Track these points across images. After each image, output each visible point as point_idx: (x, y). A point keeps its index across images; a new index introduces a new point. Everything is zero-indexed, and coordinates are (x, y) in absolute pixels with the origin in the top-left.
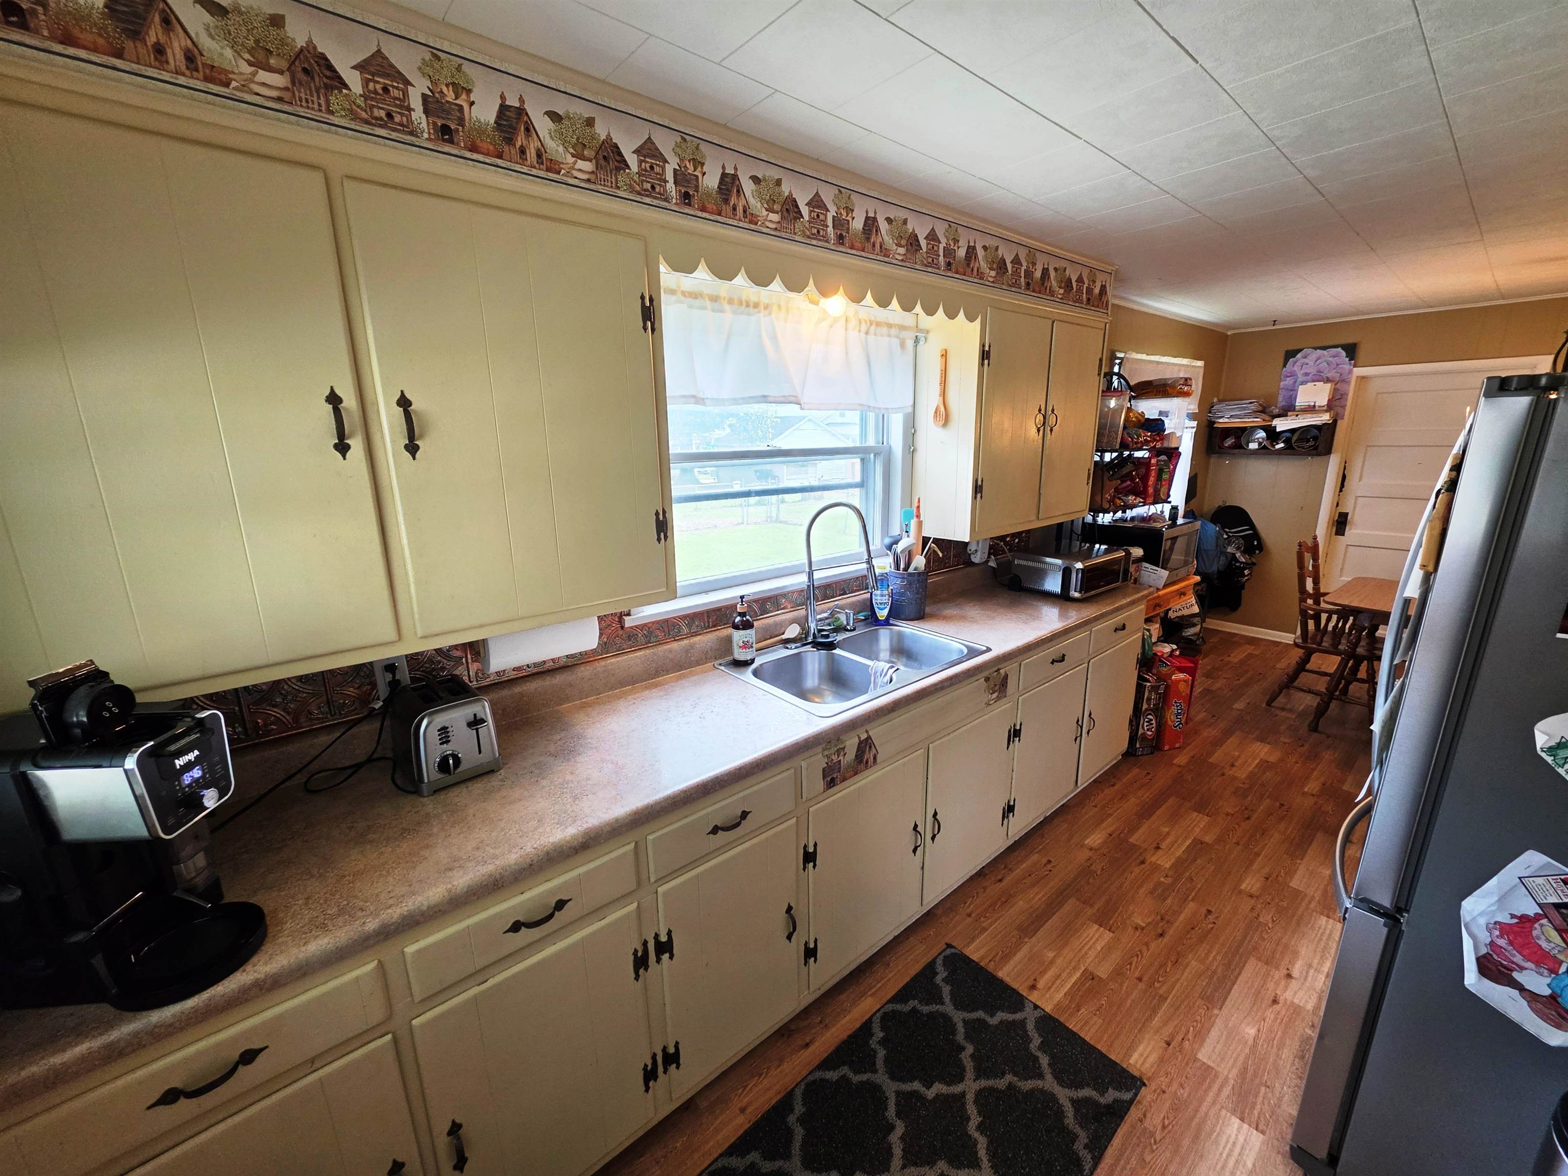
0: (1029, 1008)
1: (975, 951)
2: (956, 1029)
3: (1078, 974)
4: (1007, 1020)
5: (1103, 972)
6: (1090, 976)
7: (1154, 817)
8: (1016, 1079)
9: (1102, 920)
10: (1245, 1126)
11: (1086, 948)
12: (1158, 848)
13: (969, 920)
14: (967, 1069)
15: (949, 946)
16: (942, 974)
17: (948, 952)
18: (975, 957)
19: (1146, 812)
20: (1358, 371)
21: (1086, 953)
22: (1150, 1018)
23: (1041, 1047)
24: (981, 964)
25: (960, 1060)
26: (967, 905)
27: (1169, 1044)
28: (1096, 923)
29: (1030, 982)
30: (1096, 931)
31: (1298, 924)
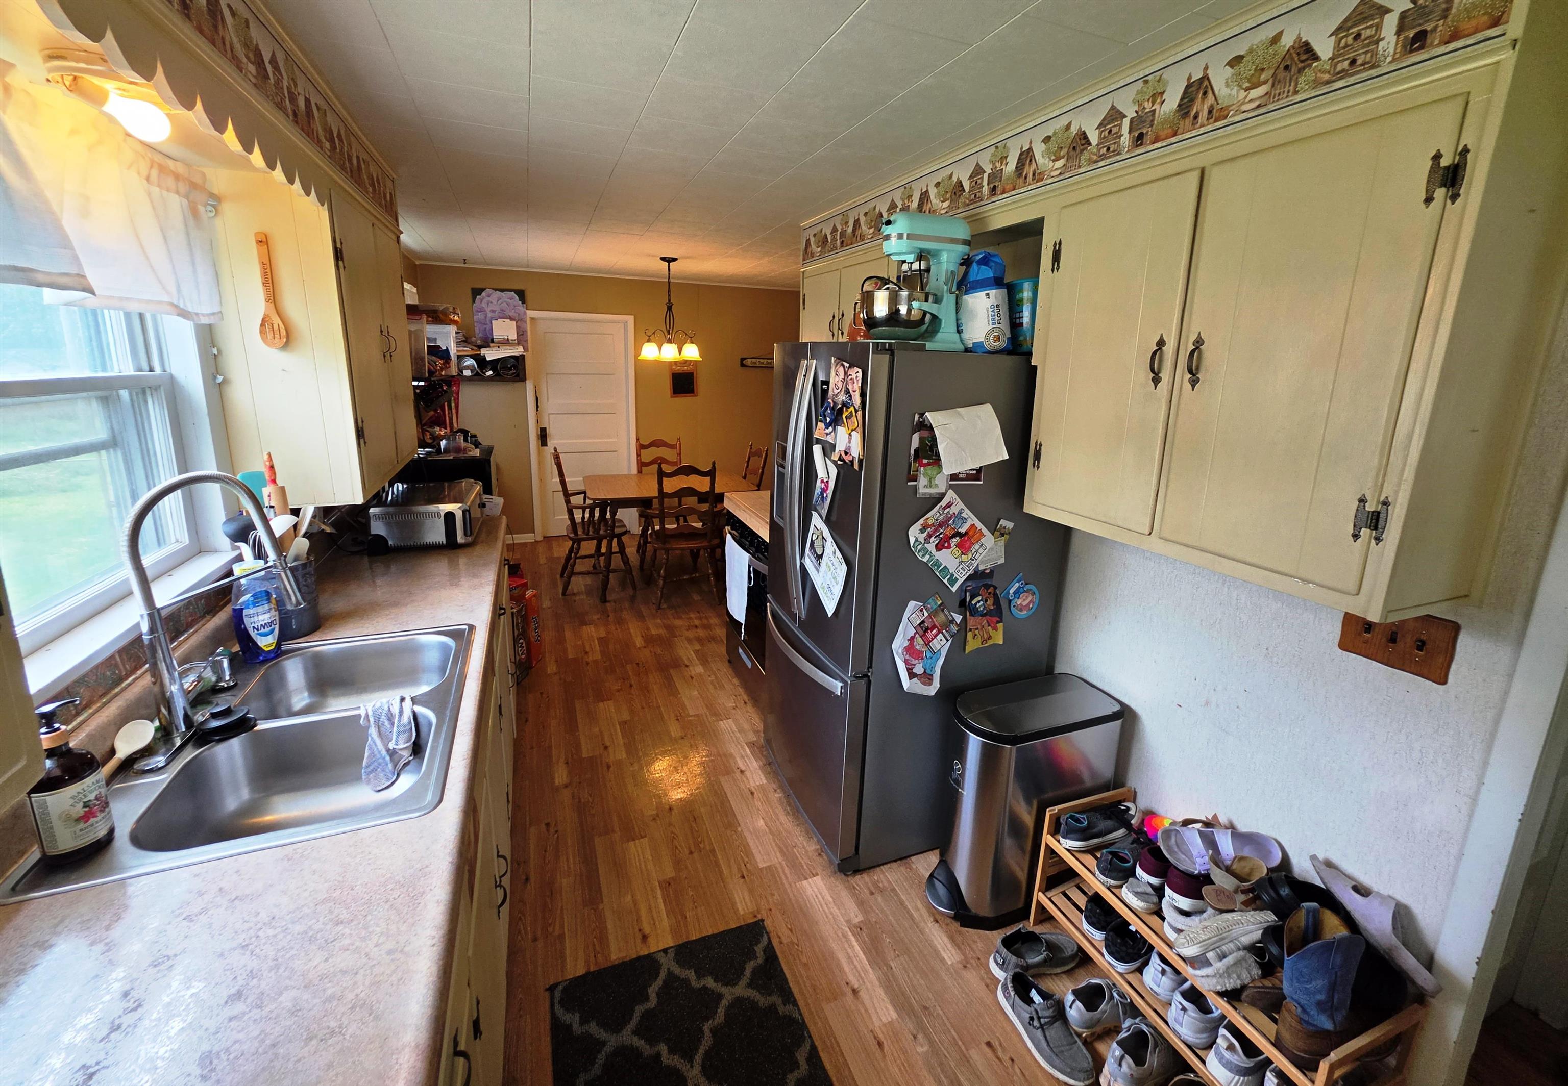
0: (662, 959)
1: (576, 967)
2: (637, 1048)
3: (659, 892)
4: (660, 988)
5: (670, 873)
6: (666, 885)
7: (580, 726)
8: (710, 1022)
9: (631, 834)
10: (810, 880)
11: (643, 866)
12: (606, 748)
13: (540, 944)
14: (679, 1066)
15: (551, 989)
16: (573, 1019)
17: (558, 994)
18: (581, 971)
19: (571, 725)
20: (530, 313)
21: (647, 870)
22: (721, 873)
23: (699, 976)
24: (592, 970)
25: (668, 1067)
26: (523, 932)
27: (743, 877)
28: (628, 841)
29: (639, 936)
30: (636, 847)
31: (715, 735)
